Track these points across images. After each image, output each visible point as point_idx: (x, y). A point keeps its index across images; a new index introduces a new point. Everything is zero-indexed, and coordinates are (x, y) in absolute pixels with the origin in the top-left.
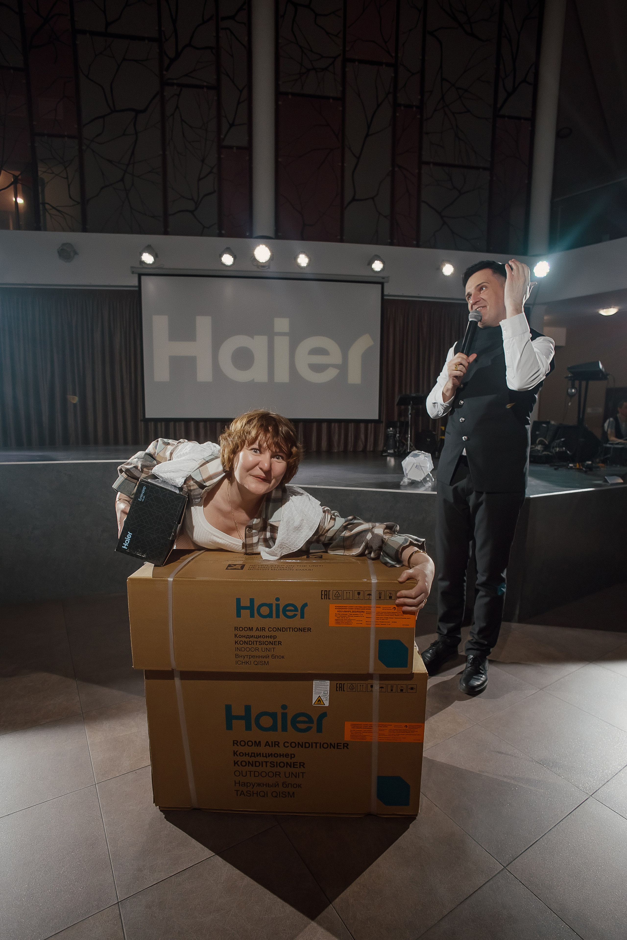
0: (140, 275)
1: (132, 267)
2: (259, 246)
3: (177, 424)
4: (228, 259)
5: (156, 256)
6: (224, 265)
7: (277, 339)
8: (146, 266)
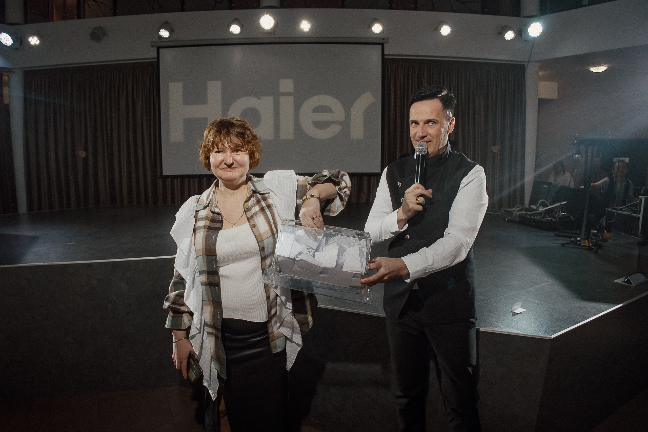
0: (158, 48)
1: (152, 42)
2: (264, 15)
3: (191, 180)
4: (235, 29)
5: (171, 31)
6: (232, 34)
7: (283, 100)
8: (163, 40)
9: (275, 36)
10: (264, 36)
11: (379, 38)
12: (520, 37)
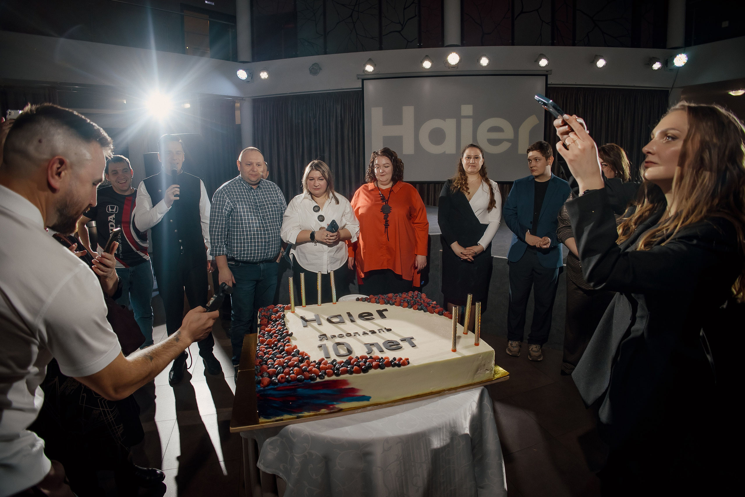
0: (363, 80)
1: (358, 75)
2: (450, 53)
4: (427, 64)
5: (375, 66)
6: (426, 68)
7: (463, 121)
8: (368, 73)
9: (458, 70)
10: (449, 70)
11: (545, 70)
12: (666, 67)
